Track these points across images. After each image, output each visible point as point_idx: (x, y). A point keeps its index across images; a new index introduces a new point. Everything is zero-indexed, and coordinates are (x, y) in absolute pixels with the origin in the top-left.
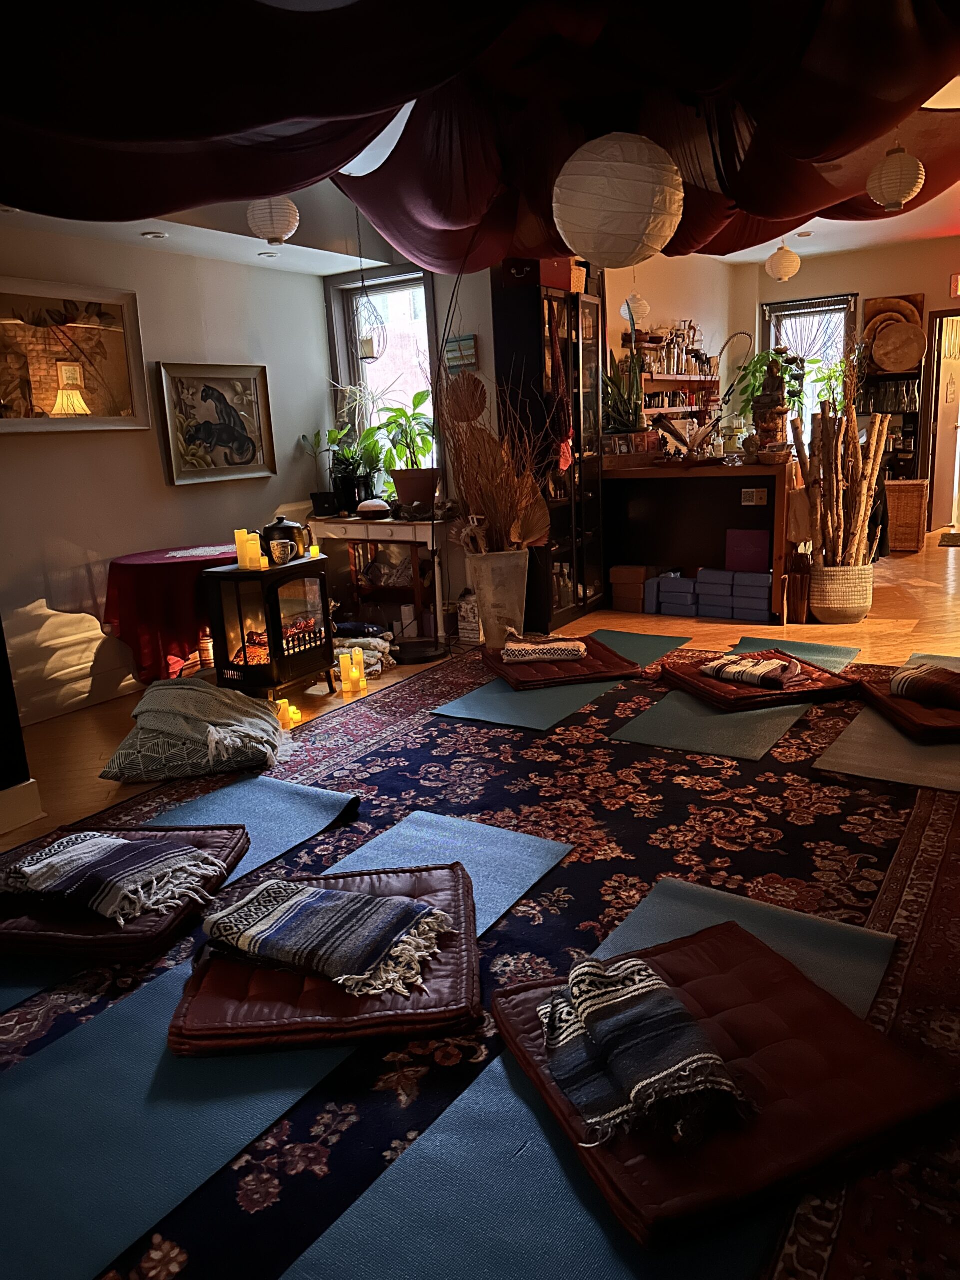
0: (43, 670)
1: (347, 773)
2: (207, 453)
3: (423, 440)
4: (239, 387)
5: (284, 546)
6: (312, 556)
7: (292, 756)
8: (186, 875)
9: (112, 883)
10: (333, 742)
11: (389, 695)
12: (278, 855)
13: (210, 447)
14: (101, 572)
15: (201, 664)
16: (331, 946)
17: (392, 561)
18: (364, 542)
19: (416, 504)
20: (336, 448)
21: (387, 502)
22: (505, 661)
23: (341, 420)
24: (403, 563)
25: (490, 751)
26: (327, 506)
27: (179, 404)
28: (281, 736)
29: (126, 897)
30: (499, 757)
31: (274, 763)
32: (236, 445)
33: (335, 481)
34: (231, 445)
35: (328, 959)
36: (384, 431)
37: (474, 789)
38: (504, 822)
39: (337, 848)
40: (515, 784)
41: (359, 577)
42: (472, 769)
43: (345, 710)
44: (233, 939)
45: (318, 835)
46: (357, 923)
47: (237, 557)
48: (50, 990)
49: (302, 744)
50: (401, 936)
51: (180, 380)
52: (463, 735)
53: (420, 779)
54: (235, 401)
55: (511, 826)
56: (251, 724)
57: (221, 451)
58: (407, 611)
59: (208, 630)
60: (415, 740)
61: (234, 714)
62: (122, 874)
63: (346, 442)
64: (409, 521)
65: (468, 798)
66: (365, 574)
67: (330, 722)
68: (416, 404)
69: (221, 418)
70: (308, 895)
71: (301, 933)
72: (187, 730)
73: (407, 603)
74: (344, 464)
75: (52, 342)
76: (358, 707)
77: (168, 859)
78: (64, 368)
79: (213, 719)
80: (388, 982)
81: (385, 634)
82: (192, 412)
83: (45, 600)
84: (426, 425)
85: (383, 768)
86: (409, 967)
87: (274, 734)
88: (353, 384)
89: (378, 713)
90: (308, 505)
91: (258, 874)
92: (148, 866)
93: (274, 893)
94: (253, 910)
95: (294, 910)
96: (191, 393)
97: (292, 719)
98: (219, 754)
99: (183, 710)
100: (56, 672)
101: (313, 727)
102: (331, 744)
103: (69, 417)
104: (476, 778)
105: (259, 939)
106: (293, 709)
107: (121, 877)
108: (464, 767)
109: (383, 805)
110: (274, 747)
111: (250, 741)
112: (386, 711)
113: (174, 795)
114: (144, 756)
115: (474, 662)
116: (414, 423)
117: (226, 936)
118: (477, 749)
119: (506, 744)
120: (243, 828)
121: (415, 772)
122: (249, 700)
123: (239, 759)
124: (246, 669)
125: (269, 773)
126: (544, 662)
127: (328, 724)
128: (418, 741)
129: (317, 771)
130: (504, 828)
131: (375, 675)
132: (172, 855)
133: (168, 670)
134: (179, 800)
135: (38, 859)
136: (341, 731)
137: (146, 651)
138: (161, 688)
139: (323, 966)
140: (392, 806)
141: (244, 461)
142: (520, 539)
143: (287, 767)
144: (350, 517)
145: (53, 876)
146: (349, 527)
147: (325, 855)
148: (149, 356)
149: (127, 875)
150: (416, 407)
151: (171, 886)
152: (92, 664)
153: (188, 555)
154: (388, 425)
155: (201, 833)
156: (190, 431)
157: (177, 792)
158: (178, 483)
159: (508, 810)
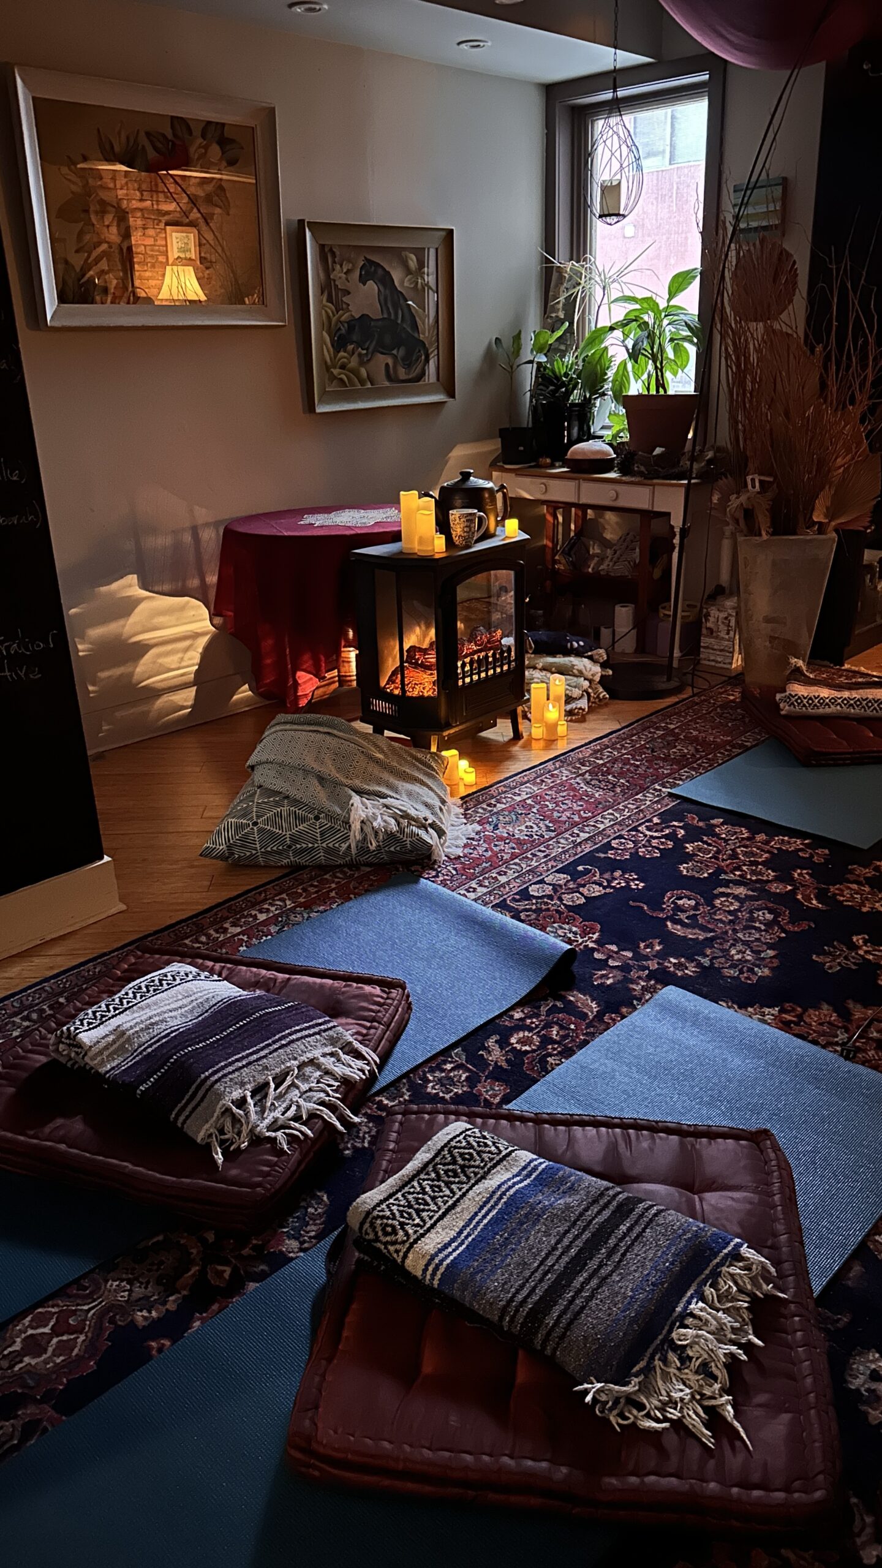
0: (131, 674)
1: (549, 890)
2: (362, 363)
3: (677, 349)
4: (413, 262)
5: (470, 518)
6: (507, 534)
7: (465, 846)
8: (318, 1073)
9: (209, 1083)
10: (523, 828)
11: (601, 751)
12: (453, 1039)
13: (366, 354)
14: (211, 538)
15: (339, 681)
16: (567, 1308)
17: (605, 535)
18: (568, 506)
19: (658, 451)
20: (543, 359)
21: (610, 445)
22: (783, 713)
23: (553, 315)
24: (623, 539)
25: (777, 879)
26: (521, 448)
27: (327, 287)
28: (449, 812)
29: (228, 1110)
30: (793, 892)
31: (441, 857)
32: (401, 352)
33: (534, 409)
34: (395, 352)
35: (563, 1337)
36: (618, 333)
37: (759, 952)
38: (824, 1034)
39: (546, 1040)
40: (830, 953)
41: (557, 557)
42: (751, 912)
43: (538, 772)
44: (397, 1251)
45: (513, 1008)
46: (609, 1256)
47: (400, 532)
48: (108, 1268)
49: (479, 828)
50: (689, 1303)
51: (331, 250)
52: (726, 841)
53: (666, 919)
54: (406, 284)
55: (837, 1044)
56: (410, 794)
57: (382, 360)
58: (623, 614)
59: (351, 633)
60: (649, 841)
61: (386, 776)
62: (223, 1068)
63: (557, 350)
64: (646, 478)
65: (751, 970)
66: (566, 553)
67: (517, 791)
68: (673, 290)
69: (385, 311)
70: (515, 1170)
71: (513, 1260)
72: (320, 796)
73: (624, 600)
74: (553, 384)
75: (161, 197)
76: (556, 769)
77: (292, 1041)
78: (174, 234)
79: (357, 783)
80: (673, 1403)
81: (595, 652)
82: (344, 299)
83: (135, 576)
84: (687, 325)
85: (605, 888)
86: (705, 1370)
87: (441, 809)
88: (575, 257)
89: (588, 783)
90: (494, 446)
91: (425, 1073)
92: (262, 1053)
93: (461, 1155)
94: (428, 1189)
95: (496, 1203)
96: (345, 270)
97: (462, 779)
98: (365, 839)
99: (317, 767)
100: (148, 678)
101: (493, 797)
102: (521, 831)
103: (177, 304)
104: (758, 929)
105: (441, 1261)
106: (464, 764)
107: (220, 1074)
108: (736, 905)
109: (611, 963)
110: (441, 833)
111: (409, 824)
112: (600, 782)
113: (301, 895)
114: (260, 830)
115: (726, 705)
116: (665, 322)
117: (386, 1244)
118: (753, 873)
119: (802, 869)
120: (403, 987)
121: (657, 905)
122: (406, 752)
123: (392, 849)
124: (402, 701)
125: (434, 873)
126: (847, 718)
127: (515, 794)
128: (654, 842)
129: (503, 879)
130: (824, 1047)
131: (578, 714)
132: (299, 1035)
133: (296, 691)
134: (308, 906)
135: (103, 1016)
136: (534, 810)
137: (269, 661)
138: (288, 727)
139: (555, 1350)
140: (625, 968)
141: (410, 377)
142: (826, 516)
143: (458, 866)
144: (553, 466)
145: (121, 1049)
146: (552, 483)
147: (527, 1052)
148: (290, 210)
149: (230, 1069)
150: (672, 295)
151: (294, 1094)
152: (197, 667)
153: (328, 523)
154: (624, 324)
155: (337, 984)
156: (340, 329)
157: (305, 890)
158: (320, 409)
159: (825, 1008)
